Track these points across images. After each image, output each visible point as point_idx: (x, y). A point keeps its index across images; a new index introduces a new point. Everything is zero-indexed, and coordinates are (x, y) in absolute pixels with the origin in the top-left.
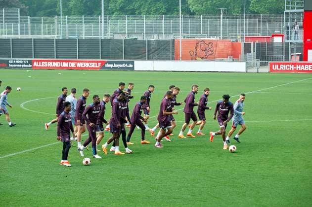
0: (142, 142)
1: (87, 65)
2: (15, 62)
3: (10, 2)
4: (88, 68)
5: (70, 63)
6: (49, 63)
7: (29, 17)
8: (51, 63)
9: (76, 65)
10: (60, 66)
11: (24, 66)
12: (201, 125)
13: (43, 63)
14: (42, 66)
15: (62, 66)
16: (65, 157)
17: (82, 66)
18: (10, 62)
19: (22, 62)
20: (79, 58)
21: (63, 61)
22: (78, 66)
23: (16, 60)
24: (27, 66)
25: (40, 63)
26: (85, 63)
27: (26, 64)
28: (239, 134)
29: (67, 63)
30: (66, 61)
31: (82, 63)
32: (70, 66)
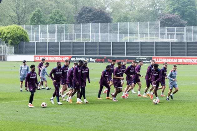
0: (107, 97)
1: (190, 61)
2: (140, 59)
3: (173, 19)
4: (192, 63)
5: (178, 59)
6: (164, 59)
7: (166, 27)
8: (165, 59)
9: (183, 61)
10: (171, 62)
11: (147, 61)
12: (163, 89)
13: (159, 59)
14: (159, 61)
15: (173, 62)
16: (31, 101)
17: (187, 62)
18: (137, 58)
19: (145, 59)
20: (187, 56)
21: (173, 58)
22: (184, 62)
23: (141, 58)
24: (148, 61)
25: (158, 59)
26: (189, 59)
27: (148, 60)
28: (173, 94)
29: (177, 59)
30: (176, 58)
31: (187, 60)
32: (178, 62)
